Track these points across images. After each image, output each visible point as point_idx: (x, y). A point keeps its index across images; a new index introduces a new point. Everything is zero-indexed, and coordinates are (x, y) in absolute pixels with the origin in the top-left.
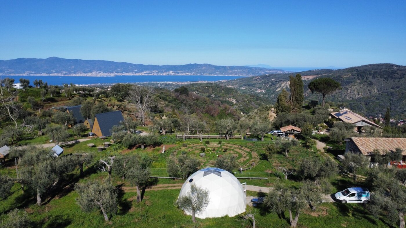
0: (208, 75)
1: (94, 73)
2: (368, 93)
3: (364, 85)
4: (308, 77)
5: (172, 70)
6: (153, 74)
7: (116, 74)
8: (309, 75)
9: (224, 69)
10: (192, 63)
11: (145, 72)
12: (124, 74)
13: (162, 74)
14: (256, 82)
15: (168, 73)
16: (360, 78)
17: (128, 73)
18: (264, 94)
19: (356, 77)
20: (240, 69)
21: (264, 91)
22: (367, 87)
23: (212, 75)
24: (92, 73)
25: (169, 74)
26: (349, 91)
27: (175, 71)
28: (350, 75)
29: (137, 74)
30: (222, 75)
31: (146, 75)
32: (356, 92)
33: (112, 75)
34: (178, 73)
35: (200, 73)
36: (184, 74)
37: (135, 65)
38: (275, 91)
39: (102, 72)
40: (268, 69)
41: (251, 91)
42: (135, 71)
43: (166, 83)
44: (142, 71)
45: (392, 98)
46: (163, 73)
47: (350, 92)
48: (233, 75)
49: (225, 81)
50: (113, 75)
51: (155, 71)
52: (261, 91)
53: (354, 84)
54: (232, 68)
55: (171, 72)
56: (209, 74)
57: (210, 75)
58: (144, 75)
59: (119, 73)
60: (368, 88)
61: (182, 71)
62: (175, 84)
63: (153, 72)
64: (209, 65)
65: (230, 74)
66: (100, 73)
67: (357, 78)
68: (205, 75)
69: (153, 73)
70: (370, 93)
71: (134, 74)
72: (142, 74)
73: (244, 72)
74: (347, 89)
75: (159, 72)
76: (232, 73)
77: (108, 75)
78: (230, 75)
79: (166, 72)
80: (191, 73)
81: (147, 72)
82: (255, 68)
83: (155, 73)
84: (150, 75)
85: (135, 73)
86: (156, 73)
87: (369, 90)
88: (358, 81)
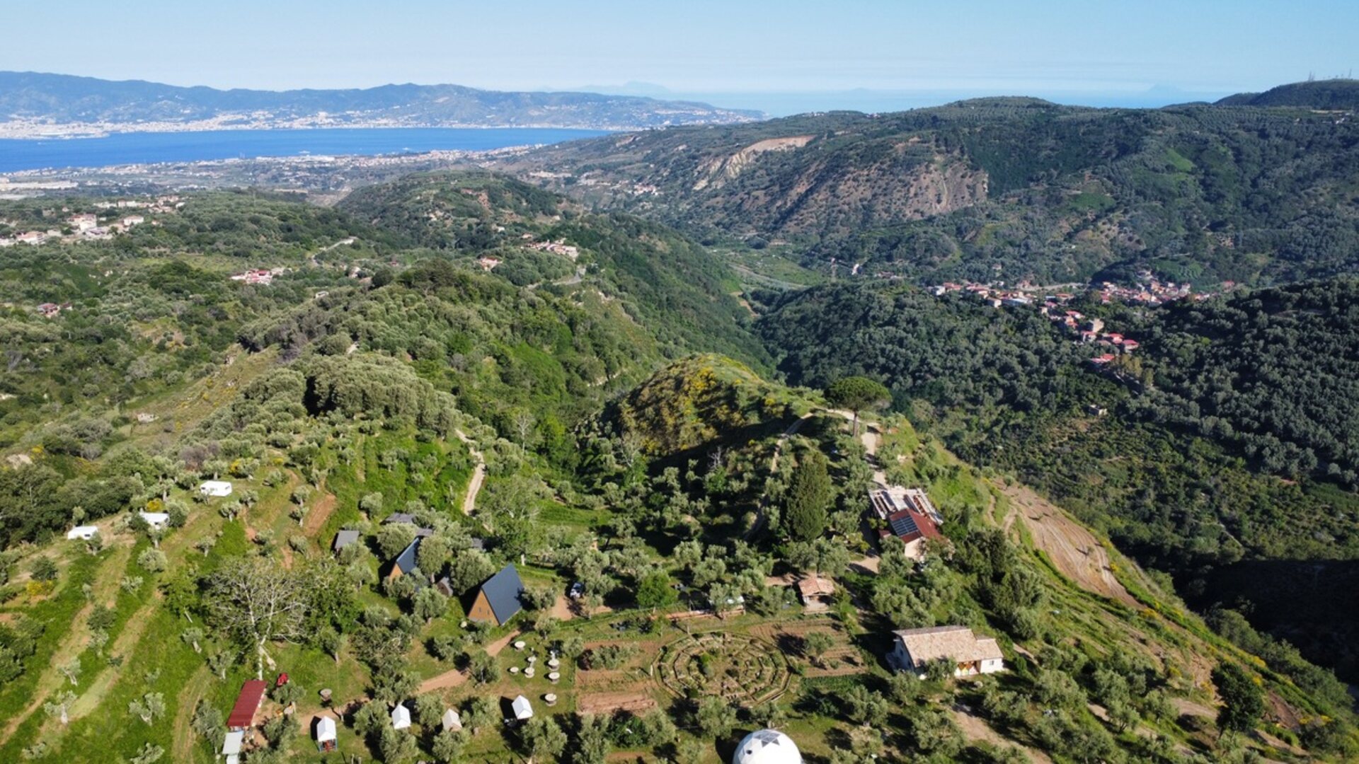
0: (457, 125)
1: (17, 124)
2: (967, 196)
3: (955, 172)
4: (791, 141)
5: (324, 110)
6: (254, 124)
7: (109, 126)
8: (796, 136)
9: (511, 102)
10: (398, 82)
11: (222, 118)
12: (139, 128)
13: (287, 125)
14: (628, 155)
15: (310, 120)
16: (943, 148)
17: (157, 120)
18: (657, 201)
19: (932, 145)
20: (567, 104)
21: (655, 192)
22: (963, 177)
23: (473, 126)
24: (9, 124)
25: (313, 124)
26: (913, 191)
27: (335, 111)
28: (916, 139)
29: (195, 126)
30: (507, 126)
31: (229, 128)
32: (931, 195)
33: (94, 131)
34: (347, 119)
35: (431, 120)
36: (372, 124)
37: (179, 90)
38: (689, 190)
39: (50, 121)
40: (660, 103)
41: (616, 192)
42: (182, 115)
43: (311, 162)
44: (208, 115)
45: (1030, 214)
46: (292, 119)
47: (916, 195)
48: (546, 126)
49: (520, 150)
50: (99, 130)
51: (260, 112)
52: (646, 189)
53: (927, 167)
54: (540, 99)
55: (323, 114)
56: (463, 121)
57: (464, 126)
58: (220, 127)
59: (121, 122)
60: (968, 181)
61: (362, 111)
62: (346, 166)
63: (255, 115)
64: (460, 90)
65: (533, 120)
66: (43, 122)
67: (934, 148)
68: (446, 126)
69: (255, 120)
70: (972, 195)
71: (182, 127)
72: (212, 124)
73: (582, 112)
74: (906, 185)
75: (276, 116)
76: (541, 119)
77: (77, 131)
78: (536, 126)
79: (305, 115)
80: (395, 118)
81: (229, 117)
82: (617, 98)
83: (260, 120)
84: (247, 127)
85: (187, 121)
86: (267, 119)
87: (968, 187)
88: (938, 158)
